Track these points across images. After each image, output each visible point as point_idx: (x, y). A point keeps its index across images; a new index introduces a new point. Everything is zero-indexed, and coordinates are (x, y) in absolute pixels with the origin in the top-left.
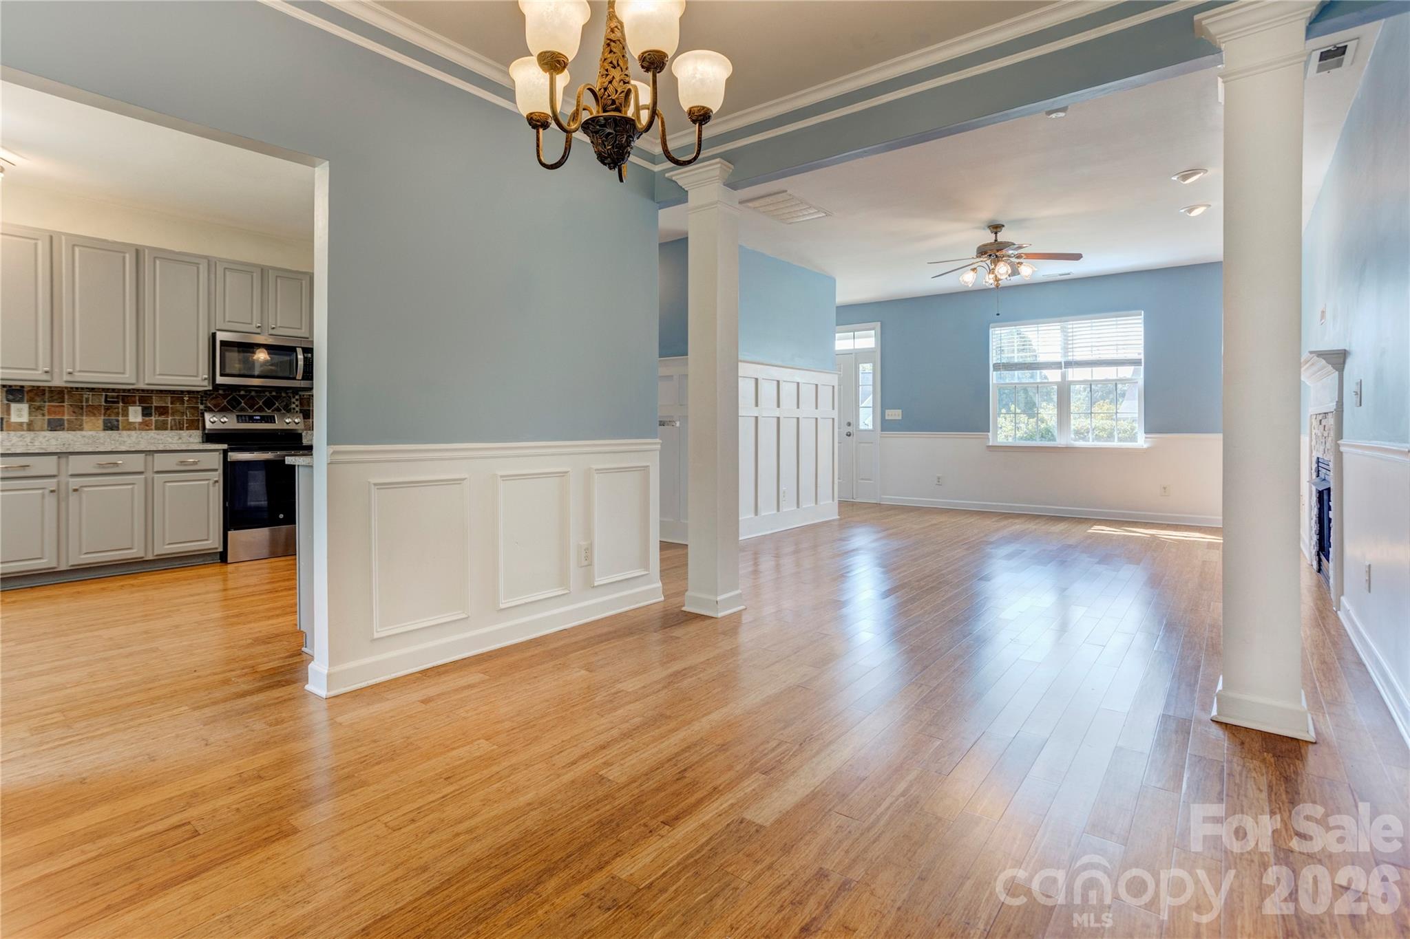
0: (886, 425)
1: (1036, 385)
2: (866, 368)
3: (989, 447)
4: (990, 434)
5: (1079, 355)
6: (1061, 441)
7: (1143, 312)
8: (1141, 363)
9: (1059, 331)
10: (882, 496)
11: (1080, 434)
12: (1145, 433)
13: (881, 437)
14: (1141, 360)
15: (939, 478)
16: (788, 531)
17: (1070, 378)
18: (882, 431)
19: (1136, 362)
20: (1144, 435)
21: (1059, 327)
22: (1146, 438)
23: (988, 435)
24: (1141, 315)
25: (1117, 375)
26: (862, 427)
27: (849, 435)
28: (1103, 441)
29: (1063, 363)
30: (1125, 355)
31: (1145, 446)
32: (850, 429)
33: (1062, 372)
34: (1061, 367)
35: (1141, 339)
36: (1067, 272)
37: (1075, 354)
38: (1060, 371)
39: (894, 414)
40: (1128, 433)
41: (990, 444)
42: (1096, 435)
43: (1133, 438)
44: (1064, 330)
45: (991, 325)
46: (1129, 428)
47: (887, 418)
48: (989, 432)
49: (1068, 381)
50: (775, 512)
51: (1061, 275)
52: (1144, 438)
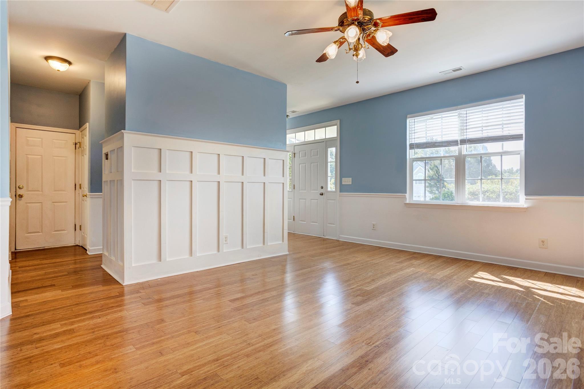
0: (343, 188)
1: (440, 159)
2: (332, 151)
3: (406, 204)
4: (407, 195)
5: (471, 135)
6: (458, 201)
7: (524, 96)
8: (522, 138)
9: (457, 117)
10: (340, 236)
11: (474, 195)
12: (525, 195)
13: (340, 196)
14: (522, 135)
15: (374, 225)
16: (234, 265)
17: (464, 152)
18: (340, 192)
19: (517, 137)
20: (525, 197)
21: (457, 114)
22: (526, 199)
23: (406, 196)
24: (523, 98)
25: (503, 149)
26: (329, 189)
27: (322, 194)
28: (492, 201)
29: (459, 141)
30: (509, 132)
31: (525, 206)
32: (322, 191)
33: (458, 148)
34: (458, 144)
35: (523, 118)
36: (457, 66)
37: (467, 133)
38: (458, 147)
39: (347, 181)
40: (513, 195)
41: (408, 202)
42: (487, 196)
43: (517, 200)
44: (459, 116)
45: (408, 116)
46: (514, 191)
47: (343, 183)
48: (406, 193)
49: (464, 155)
50: (216, 252)
51: (454, 71)
52: (524, 200)
